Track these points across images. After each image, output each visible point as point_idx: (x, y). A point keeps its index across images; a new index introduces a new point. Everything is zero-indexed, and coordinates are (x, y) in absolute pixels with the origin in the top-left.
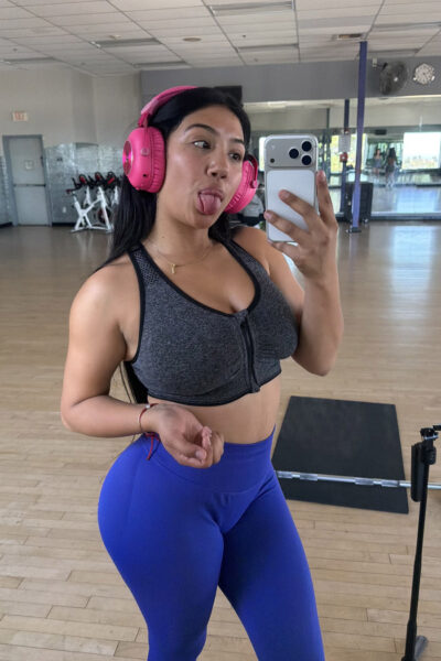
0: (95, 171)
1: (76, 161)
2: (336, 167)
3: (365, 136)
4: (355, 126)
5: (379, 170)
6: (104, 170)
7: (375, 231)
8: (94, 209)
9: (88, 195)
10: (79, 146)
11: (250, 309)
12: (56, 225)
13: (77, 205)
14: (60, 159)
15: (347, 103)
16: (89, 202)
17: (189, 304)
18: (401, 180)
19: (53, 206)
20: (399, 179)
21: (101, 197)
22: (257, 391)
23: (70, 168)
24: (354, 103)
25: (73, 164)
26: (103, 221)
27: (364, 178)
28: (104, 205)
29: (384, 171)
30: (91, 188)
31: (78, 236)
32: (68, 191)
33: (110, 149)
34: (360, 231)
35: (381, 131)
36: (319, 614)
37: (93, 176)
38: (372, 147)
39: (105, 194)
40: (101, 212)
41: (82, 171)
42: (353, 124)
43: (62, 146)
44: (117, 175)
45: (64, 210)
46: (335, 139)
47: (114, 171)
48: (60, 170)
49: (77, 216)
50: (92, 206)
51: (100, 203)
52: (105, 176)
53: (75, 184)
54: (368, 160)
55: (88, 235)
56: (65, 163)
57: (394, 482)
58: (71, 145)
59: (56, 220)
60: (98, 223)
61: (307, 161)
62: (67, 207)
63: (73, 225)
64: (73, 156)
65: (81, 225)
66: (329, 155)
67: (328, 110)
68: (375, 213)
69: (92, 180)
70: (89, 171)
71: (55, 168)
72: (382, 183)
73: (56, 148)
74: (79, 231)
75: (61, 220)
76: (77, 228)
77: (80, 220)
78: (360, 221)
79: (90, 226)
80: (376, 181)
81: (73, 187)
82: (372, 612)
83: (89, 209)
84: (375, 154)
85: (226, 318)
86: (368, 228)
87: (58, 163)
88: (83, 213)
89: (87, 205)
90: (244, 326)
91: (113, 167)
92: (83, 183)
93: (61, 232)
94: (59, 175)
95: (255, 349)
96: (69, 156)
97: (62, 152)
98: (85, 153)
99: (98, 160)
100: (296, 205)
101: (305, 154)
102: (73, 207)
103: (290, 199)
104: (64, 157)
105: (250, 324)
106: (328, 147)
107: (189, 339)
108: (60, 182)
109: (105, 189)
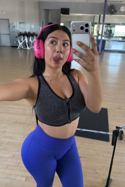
0: (25, 31)
1: (19, 28)
2: (95, 34)
3: (104, 25)
4: (102, 22)
5: (107, 36)
6: (27, 31)
7: (105, 54)
8: (24, 43)
9: (22, 38)
10: (20, 23)
11: (71, 98)
12: (12, 47)
13: (19, 41)
14: (14, 27)
15: (100, 16)
16: (22, 40)
17: (53, 94)
18: (113, 39)
19: (12, 40)
20: (113, 38)
21: (26, 39)
22: (70, 123)
23: (17, 30)
24: (102, 16)
25: (18, 29)
26: (26, 47)
27: (103, 38)
28: (27, 42)
29: (108, 36)
30: (23, 36)
31: (19, 50)
32: (16, 37)
33: (29, 24)
34: (101, 54)
35: (109, 24)
36: (83, 171)
37: (24, 33)
38: (106, 28)
39: (27, 38)
40: (26, 44)
41: (21, 31)
42: (101, 22)
43: (15, 23)
44: (31, 33)
45: (15, 42)
46: (96, 26)
47: (30, 31)
48: (14, 30)
49: (19, 44)
50: (23, 42)
51: (26, 41)
52: (27, 33)
53: (19, 35)
54: (105, 32)
55: (22, 50)
56: (16, 28)
57: (106, 133)
58: (18, 23)
59: (12, 45)
60: (25, 47)
61: (87, 31)
62: (16, 41)
63: (17, 47)
64: (18, 26)
65: (20, 47)
66: (93, 30)
67: (94, 17)
68: (106, 49)
69: (24, 34)
70: (23, 31)
71: (13, 29)
72: (108, 39)
73: (13, 23)
74: (19, 49)
75: (14, 45)
76: (18, 48)
77: (20, 46)
78: (101, 51)
79: (22, 47)
80: (106, 39)
81: (18, 36)
82: (97, 171)
83: (22, 42)
84: (107, 31)
85: (63, 100)
86: (103, 53)
87: (14, 28)
88: (20, 44)
89: (22, 41)
90: (68, 103)
91: (30, 30)
92: (21, 34)
93: (14, 49)
94: (14, 32)
95: (71, 110)
96: (17, 26)
97: (15, 25)
98: (22, 25)
99: (26, 28)
100: (83, 47)
101: (86, 28)
102: (18, 42)
103: (81, 44)
104: (16, 26)
105: (70, 103)
106: (93, 27)
107: (51, 106)
108: (14, 34)
109: (27, 37)
